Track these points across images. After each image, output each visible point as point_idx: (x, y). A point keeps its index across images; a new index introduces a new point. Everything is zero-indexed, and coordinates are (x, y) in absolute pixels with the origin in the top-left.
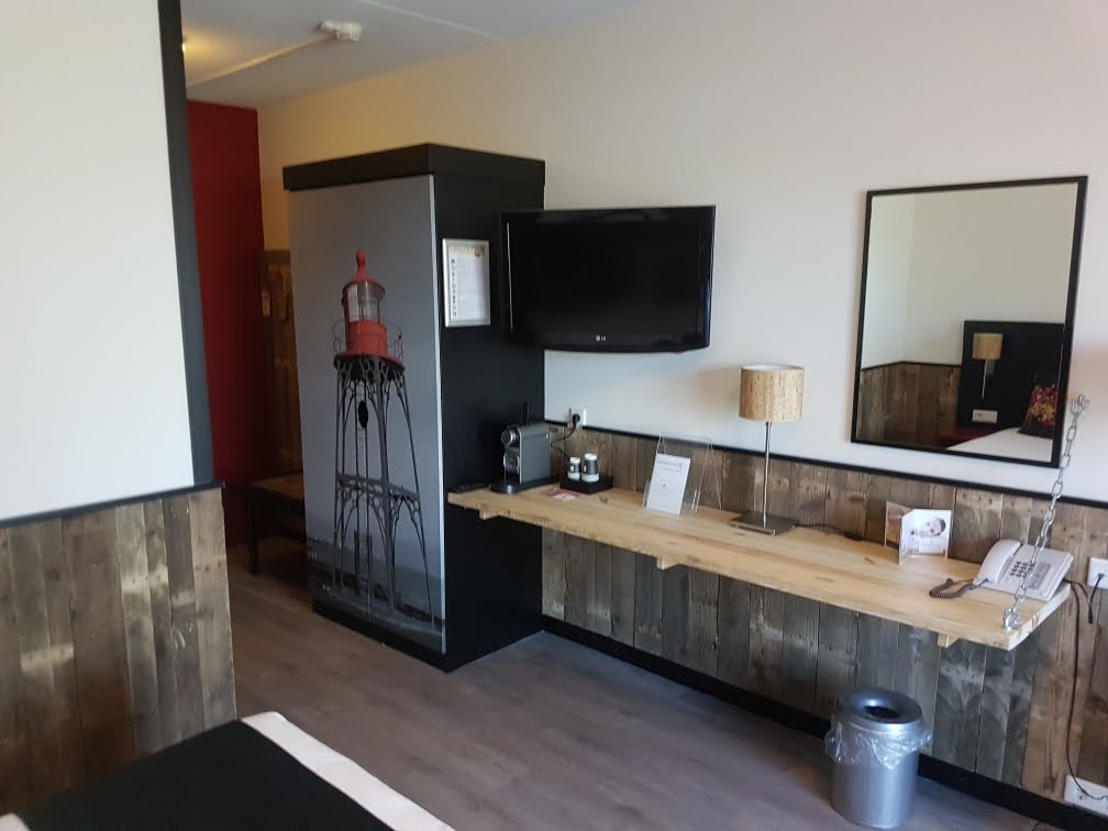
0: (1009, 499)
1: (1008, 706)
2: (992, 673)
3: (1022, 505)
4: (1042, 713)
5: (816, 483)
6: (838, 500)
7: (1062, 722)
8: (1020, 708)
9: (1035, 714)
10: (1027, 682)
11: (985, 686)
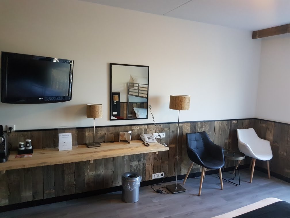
0: (140, 126)
1: (142, 166)
2: (139, 161)
3: (143, 127)
4: (148, 165)
5: (102, 132)
6: (108, 134)
7: (151, 165)
8: (144, 165)
9: (147, 165)
10: (145, 160)
11: (138, 164)
